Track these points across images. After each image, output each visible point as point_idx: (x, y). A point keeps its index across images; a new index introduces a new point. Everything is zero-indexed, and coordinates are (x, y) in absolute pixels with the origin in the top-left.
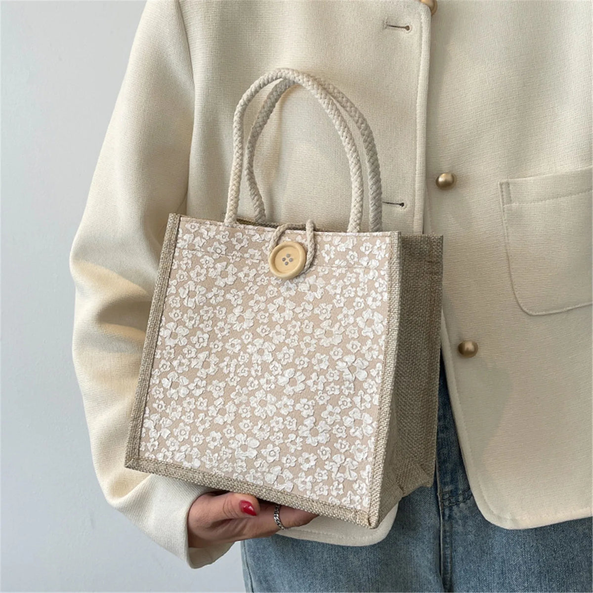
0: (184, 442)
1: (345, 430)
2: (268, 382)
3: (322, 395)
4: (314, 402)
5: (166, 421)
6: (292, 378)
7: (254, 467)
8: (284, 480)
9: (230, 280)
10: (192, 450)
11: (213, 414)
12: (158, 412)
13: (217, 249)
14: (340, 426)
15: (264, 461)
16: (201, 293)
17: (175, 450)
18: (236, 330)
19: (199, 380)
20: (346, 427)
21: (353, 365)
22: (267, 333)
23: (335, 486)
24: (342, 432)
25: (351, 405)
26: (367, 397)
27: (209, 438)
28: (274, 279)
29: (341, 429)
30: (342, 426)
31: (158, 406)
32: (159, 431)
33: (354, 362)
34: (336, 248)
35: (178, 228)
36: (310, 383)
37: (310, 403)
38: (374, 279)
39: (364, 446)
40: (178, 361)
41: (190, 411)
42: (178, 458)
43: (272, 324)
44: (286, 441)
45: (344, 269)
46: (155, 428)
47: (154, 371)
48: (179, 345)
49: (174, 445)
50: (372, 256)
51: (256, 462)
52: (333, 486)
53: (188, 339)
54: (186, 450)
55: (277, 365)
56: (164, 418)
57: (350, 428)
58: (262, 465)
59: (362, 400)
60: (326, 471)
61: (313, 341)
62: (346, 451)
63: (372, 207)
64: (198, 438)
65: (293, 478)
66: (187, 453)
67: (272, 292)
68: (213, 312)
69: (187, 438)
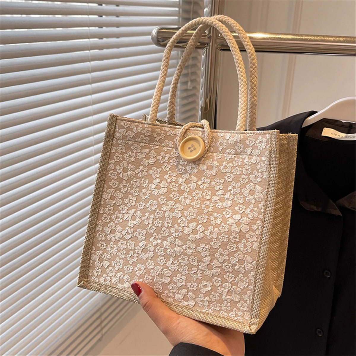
0: (119, 270)
1: (232, 267)
2: (177, 231)
3: (216, 242)
4: (210, 246)
5: (107, 256)
6: (194, 229)
7: (167, 289)
8: (189, 299)
9: (152, 161)
10: (124, 276)
11: (139, 252)
12: (101, 250)
13: (143, 140)
14: (228, 264)
15: (175, 285)
16: (132, 170)
17: (113, 276)
18: (155, 195)
19: (129, 229)
20: (232, 264)
21: (239, 222)
22: (177, 198)
23: (225, 304)
24: (229, 268)
25: (236, 249)
26: (249, 244)
27: (136, 268)
28: (182, 161)
29: (229, 266)
30: (230, 264)
31: (101, 245)
32: (102, 263)
33: (240, 220)
34: (227, 141)
35: (116, 124)
36: (207, 233)
37: (207, 247)
38: (257, 163)
39: (246, 278)
40: (116, 215)
41: (123, 250)
42: (115, 281)
43: (181, 192)
44: (190, 273)
45: (234, 156)
46: (99, 260)
47: (98, 221)
48: (116, 204)
49: (112, 272)
50: (254, 147)
51: (169, 286)
52: (224, 304)
53: (123, 200)
54: (121, 276)
55: (184, 220)
56: (105, 254)
57: (236, 265)
58: (173, 288)
59: (245, 246)
60: (218, 294)
61: (212, 205)
62: (233, 281)
63: (249, 114)
64: (129, 268)
65: (195, 298)
66: (121, 278)
67: (181, 170)
68: (139, 183)
69: (121, 267)
